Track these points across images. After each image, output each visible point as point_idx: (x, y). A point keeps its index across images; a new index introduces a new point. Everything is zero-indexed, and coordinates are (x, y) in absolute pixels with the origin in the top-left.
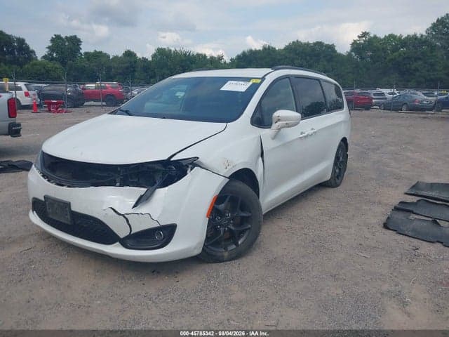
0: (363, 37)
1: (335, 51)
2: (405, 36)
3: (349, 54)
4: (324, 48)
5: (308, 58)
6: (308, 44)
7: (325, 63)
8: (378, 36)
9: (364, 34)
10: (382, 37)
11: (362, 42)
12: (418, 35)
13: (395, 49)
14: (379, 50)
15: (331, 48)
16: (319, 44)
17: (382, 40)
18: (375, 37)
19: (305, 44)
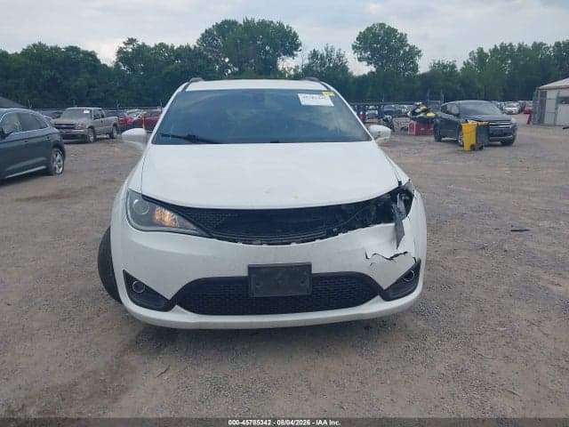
0: (129, 44)
1: (98, 61)
2: (176, 46)
3: (117, 65)
4: (81, 55)
5: (61, 68)
6: (56, 49)
7: (88, 76)
8: (146, 44)
9: (131, 41)
10: (152, 46)
11: (130, 50)
12: (192, 47)
13: (169, 62)
14: (150, 61)
15: (91, 56)
16: (73, 50)
17: (152, 49)
18: (144, 46)
19: (52, 48)
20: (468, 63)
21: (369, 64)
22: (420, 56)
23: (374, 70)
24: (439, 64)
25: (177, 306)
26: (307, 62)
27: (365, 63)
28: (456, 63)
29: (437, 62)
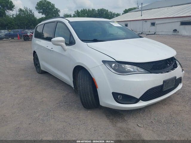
20: (75, 15)
21: (43, 14)
22: (60, 12)
23: (45, 16)
24: (66, 15)
25: (140, 101)
26: (18, 13)
27: (41, 14)
28: (71, 15)
29: (65, 14)
